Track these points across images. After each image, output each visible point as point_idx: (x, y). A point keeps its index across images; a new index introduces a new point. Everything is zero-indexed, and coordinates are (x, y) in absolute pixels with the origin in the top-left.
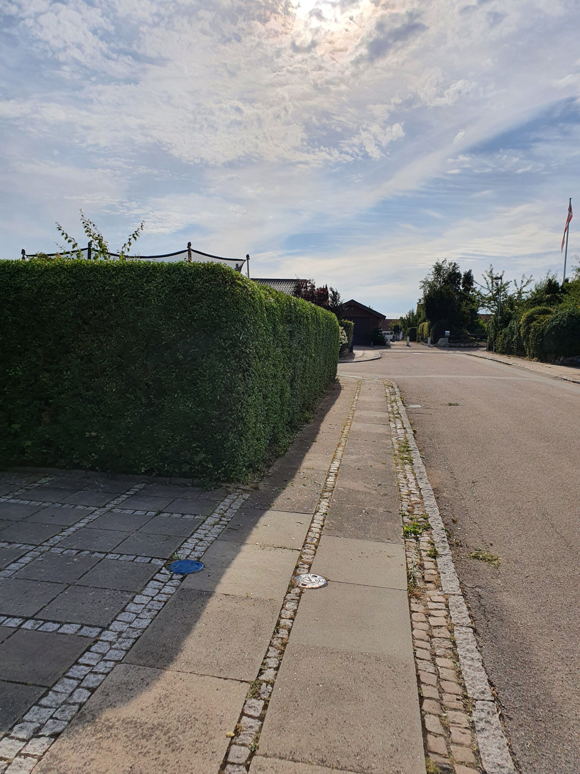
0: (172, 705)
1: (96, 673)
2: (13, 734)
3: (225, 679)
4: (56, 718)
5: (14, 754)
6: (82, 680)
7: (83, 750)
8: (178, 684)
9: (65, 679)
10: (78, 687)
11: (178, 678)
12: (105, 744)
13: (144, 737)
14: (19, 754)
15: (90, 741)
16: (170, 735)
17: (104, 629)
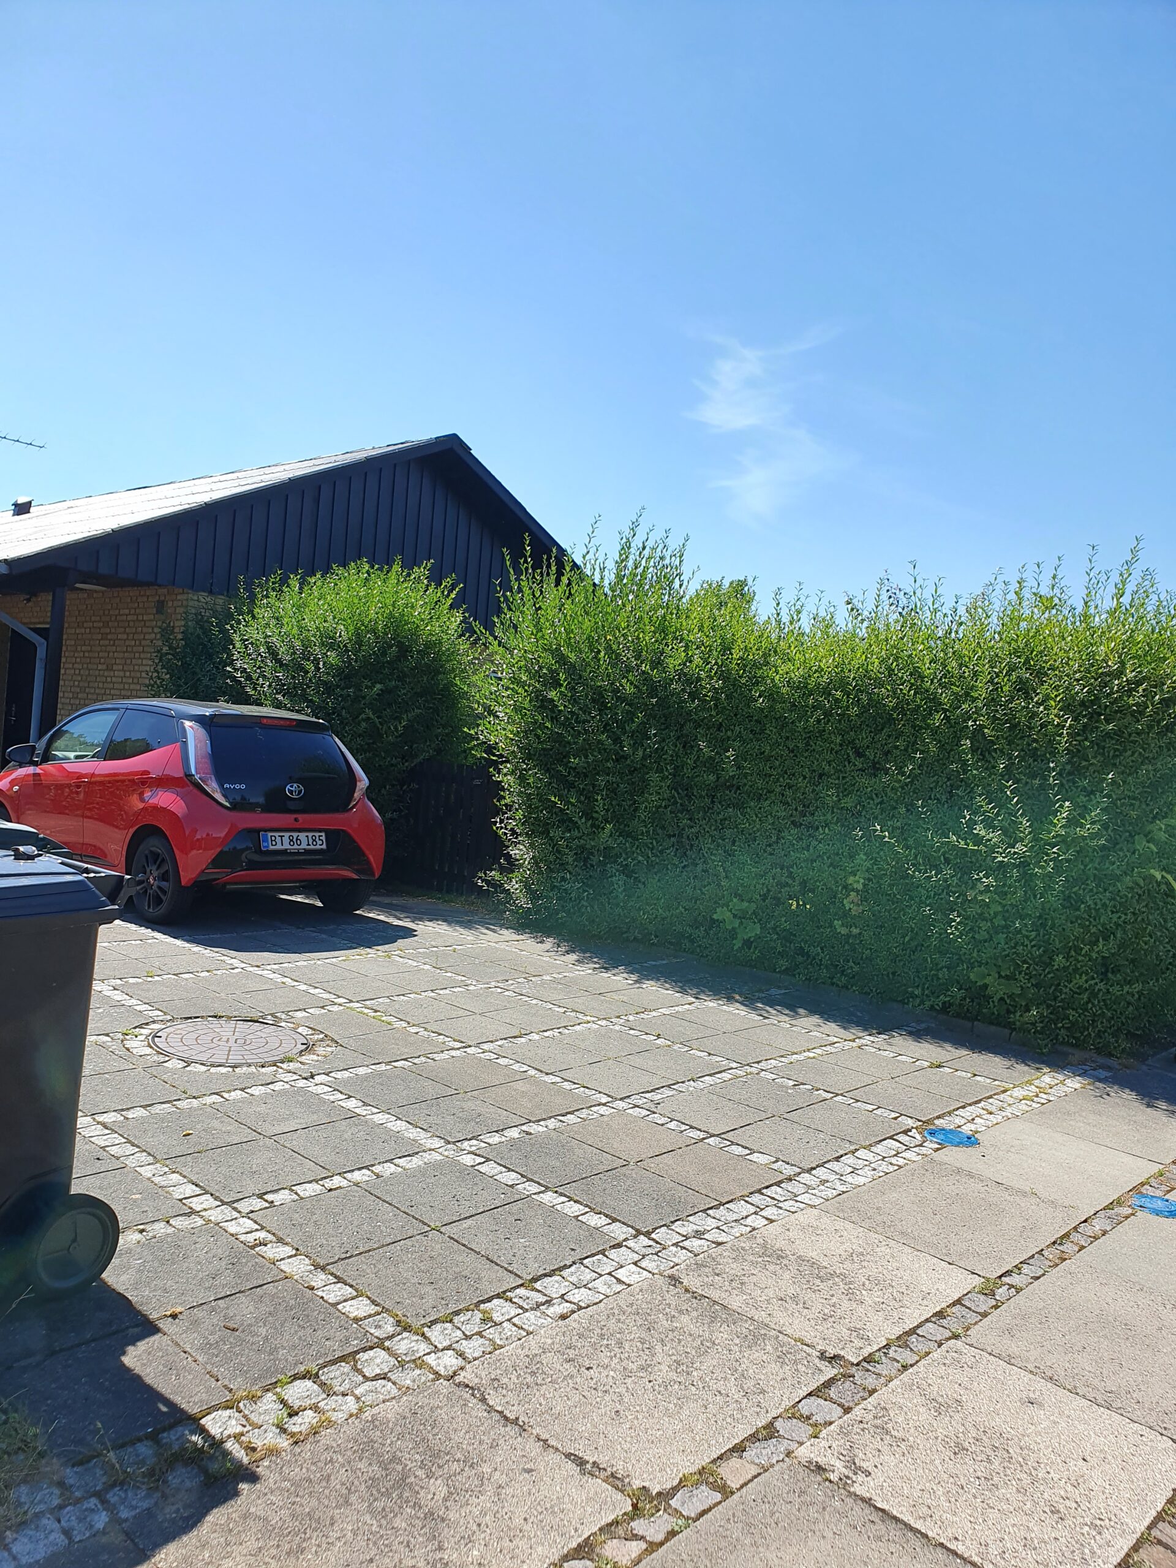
0: (865, 1264)
1: (781, 1208)
2: (673, 1227)
3: (950, 1264)
4: (723, 1231)
5: (670, 1244)
6: (762, 1210)
7: (744, 1264)
8: (883, 1249)
9: (742, 1202)
10: (756, 1213)
11: (884, 1243)
12: (771, 1268)
13: (819, 1277)
14: (676, 1245)
15: (754, 1259)
16: (852, 1286)
17: (804, 1171)
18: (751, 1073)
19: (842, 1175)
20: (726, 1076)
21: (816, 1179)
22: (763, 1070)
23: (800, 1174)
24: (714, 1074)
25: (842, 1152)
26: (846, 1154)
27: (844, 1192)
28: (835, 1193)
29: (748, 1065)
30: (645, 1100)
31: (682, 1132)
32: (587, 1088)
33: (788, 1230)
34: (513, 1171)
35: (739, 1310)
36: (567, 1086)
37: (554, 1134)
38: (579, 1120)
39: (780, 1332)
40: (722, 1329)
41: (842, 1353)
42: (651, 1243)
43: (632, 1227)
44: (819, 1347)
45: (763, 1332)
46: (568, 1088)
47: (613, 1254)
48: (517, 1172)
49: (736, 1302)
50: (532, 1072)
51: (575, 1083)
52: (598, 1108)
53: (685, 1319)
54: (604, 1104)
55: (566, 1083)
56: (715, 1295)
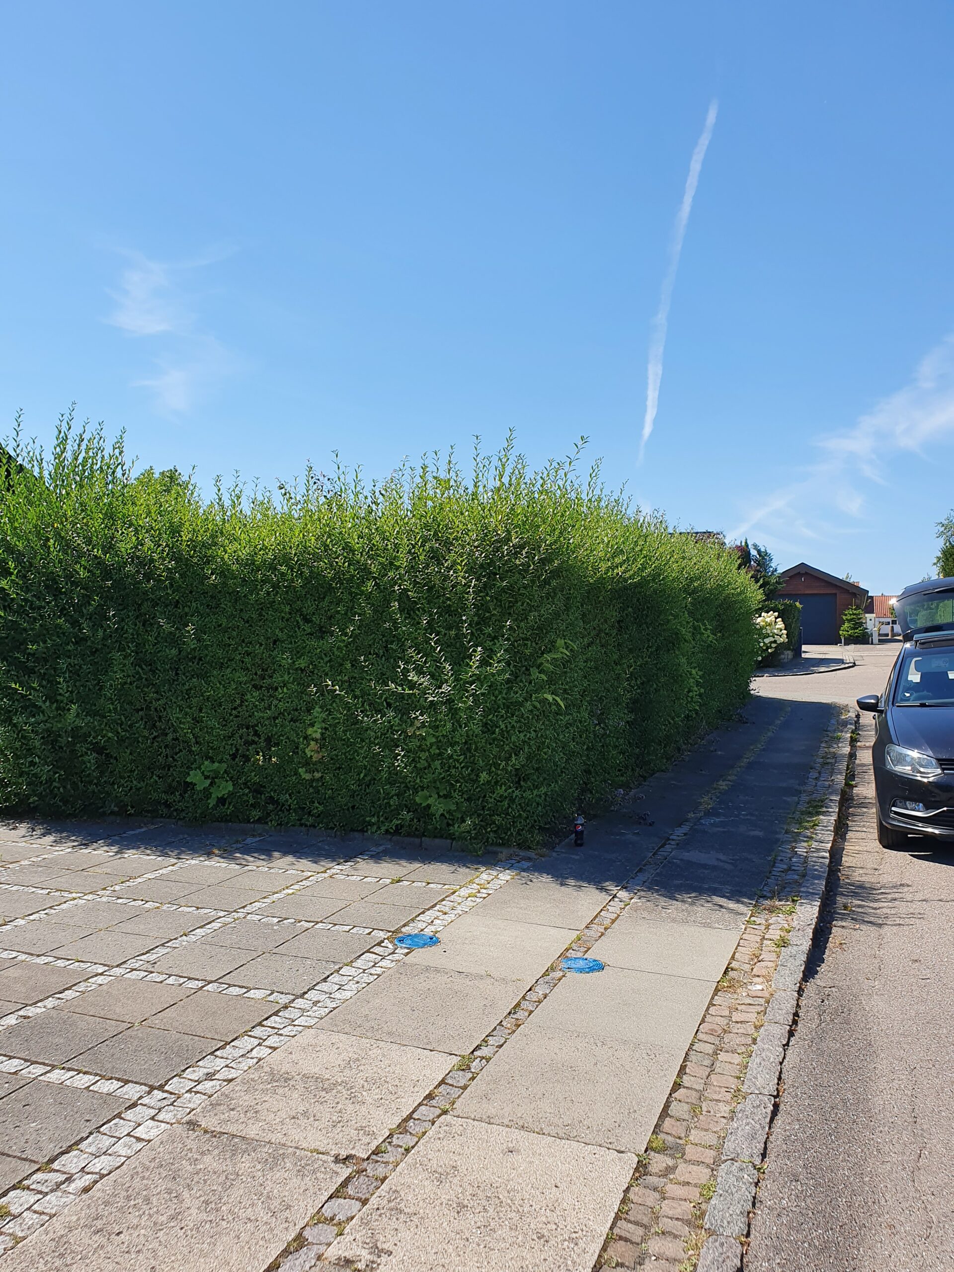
0: (361, 1068)
1: (281, 1035)
2: (184, 1076)
3: (431, 1051)
4: (232, 1068)
5: (184, 1091)
6: (265, 1040)
7: (256, 1093)
8: (375, 1051)
9: (246, 1037)
10: (260, 1045)
11: (375, 1046)
12: (280, 1091)
13: (323, 1089)
14: (190, 1091)
15: (264, 1087)
16: (353, 1091)
17: (297, 997)
18: (238, 918)
19: (331, 994)
20: (216, 925)
21: (309, 1002)
22: (249, 913)
23: (294, 1000)
24: (204, 925)
25: (328, 973)
26: (332, 974)
27: (334, 1008)
28: (327, 1010)
29: (235, 911)
30: (141, 963)
31: (181, 985)
32: (82, 962)
33: (291, 1053)
34: (14, 1058)
35: (257, 1138)
36: (61, 963)
37: (54, 1013)
38: (78, 994)
39: (297, 1148)
40: (243, 1160)
41: (353, 1152)
42: (165, 1095)
43: (145, 1085)
44: (333, 1153)
45: (281, 1152)
46: (63, 965)
47: (129, 1115)
48: (19, 1058)
49: (253, 1131)
50: (23, 957)
51: (69, 960)
52: (95, 978)
53: (207, 1159)
54: (101, 974)
55: (59, 961)
56: (232, 1129)
